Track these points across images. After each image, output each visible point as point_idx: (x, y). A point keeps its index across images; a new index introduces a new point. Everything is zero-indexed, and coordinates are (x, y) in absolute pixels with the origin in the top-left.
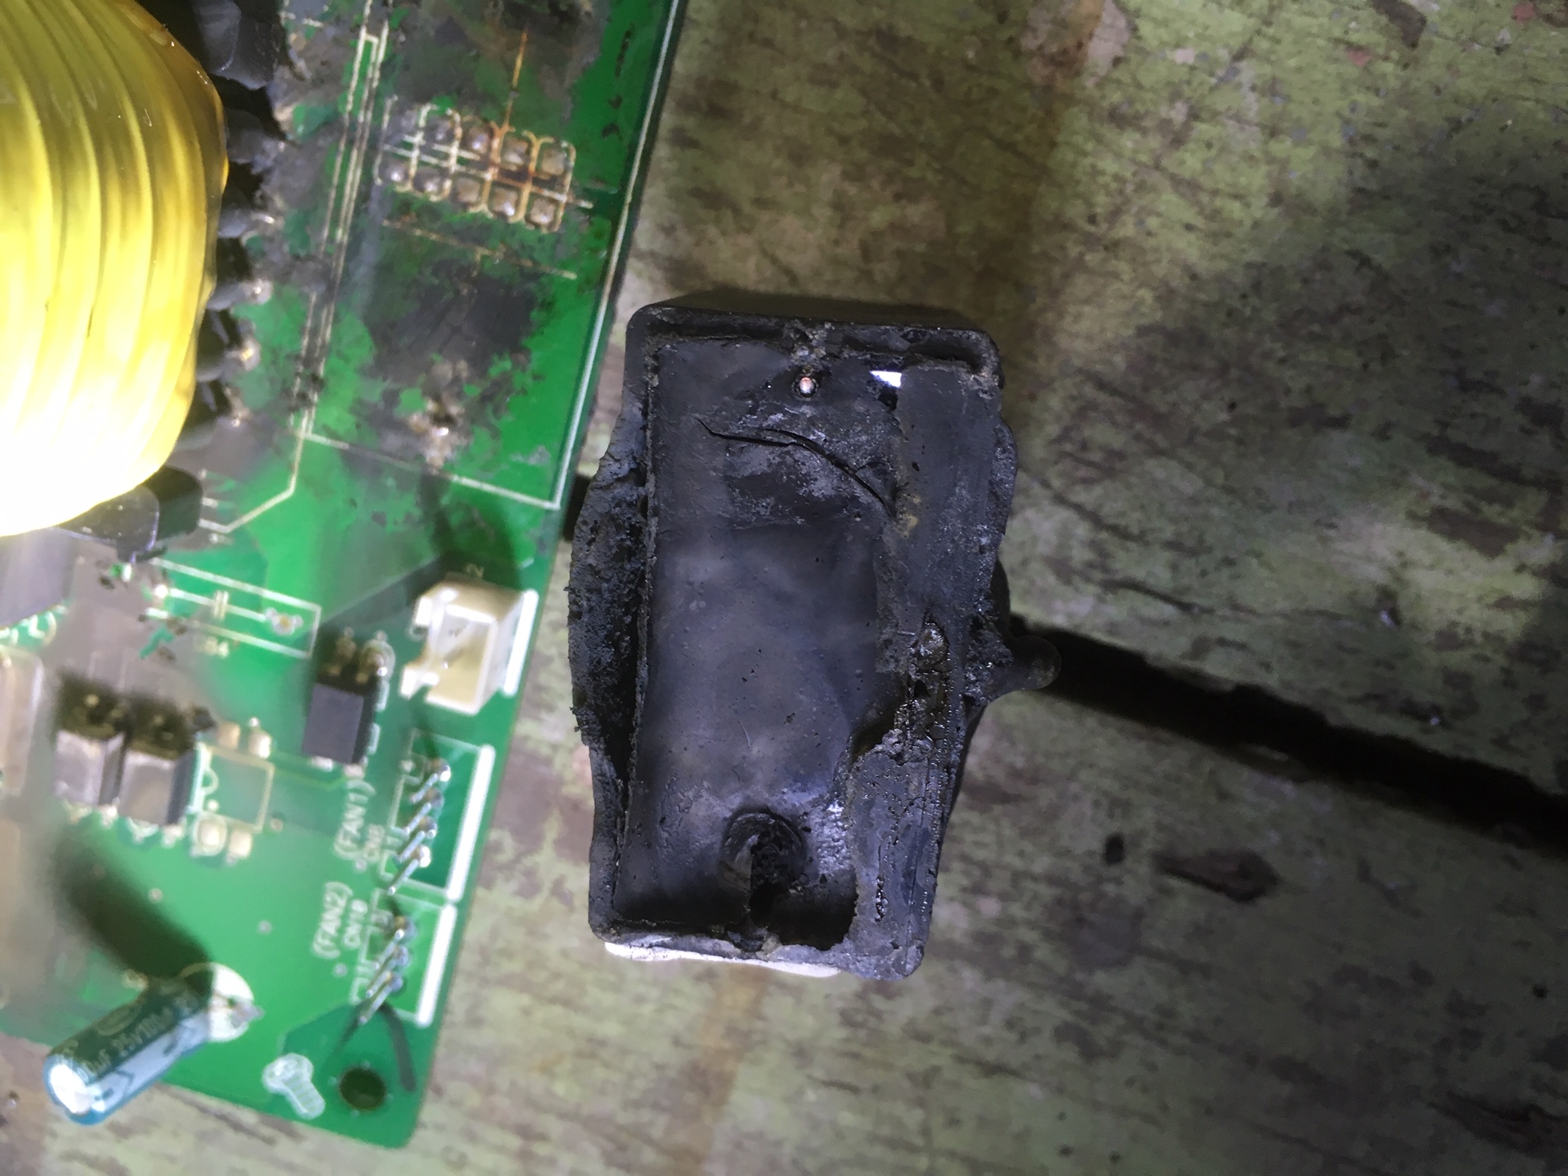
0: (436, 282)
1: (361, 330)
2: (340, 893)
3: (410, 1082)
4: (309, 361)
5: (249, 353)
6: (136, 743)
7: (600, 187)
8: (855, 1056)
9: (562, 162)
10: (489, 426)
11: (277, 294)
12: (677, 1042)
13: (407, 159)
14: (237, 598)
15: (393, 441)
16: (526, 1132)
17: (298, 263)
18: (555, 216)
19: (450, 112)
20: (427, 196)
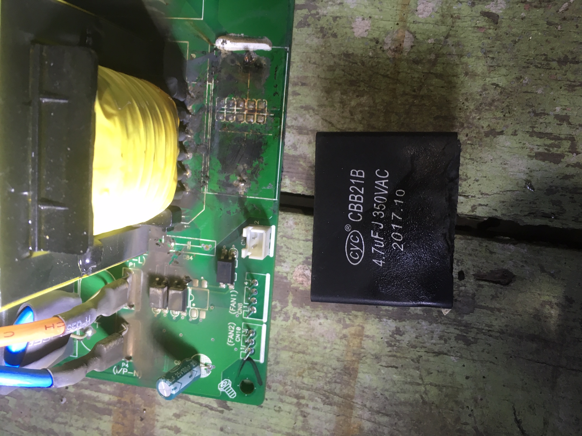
0: (235, 144)
1: (218, 161)
2: (232, 325)
3: (261, 383)
4: (204, 172)
5: (188, 174)
6: (171, 288)
7: (275, 109)
8: (395, 356)
9: (264, 104)
10: (255, 181)
11: (194, 156)
12: (338, 360)
13: (224, 113)
14: (193, 242)
15: (230, 190)
16: (297, 397)
17: (198, 146)
18: (264, 120)
19: (233, 98)
20: (230, 122)
